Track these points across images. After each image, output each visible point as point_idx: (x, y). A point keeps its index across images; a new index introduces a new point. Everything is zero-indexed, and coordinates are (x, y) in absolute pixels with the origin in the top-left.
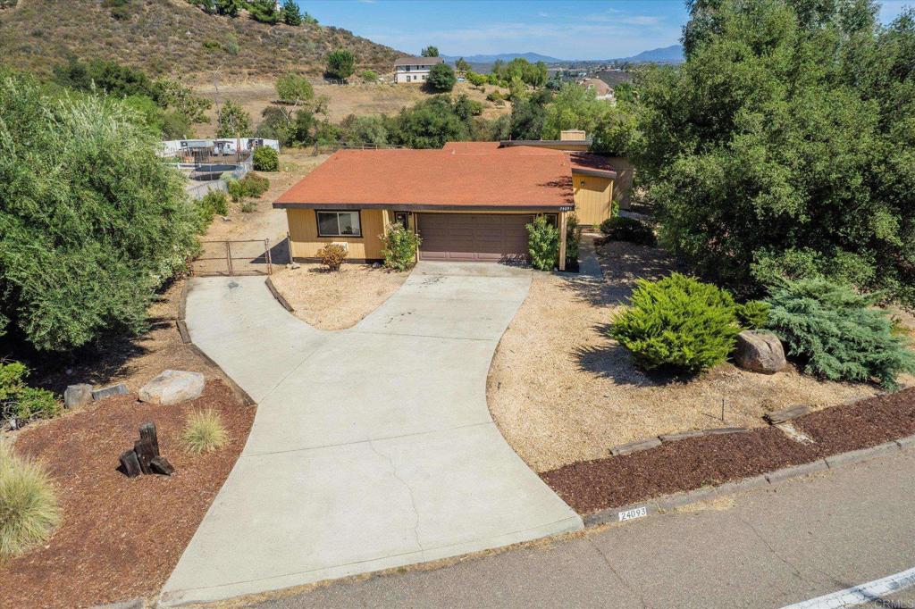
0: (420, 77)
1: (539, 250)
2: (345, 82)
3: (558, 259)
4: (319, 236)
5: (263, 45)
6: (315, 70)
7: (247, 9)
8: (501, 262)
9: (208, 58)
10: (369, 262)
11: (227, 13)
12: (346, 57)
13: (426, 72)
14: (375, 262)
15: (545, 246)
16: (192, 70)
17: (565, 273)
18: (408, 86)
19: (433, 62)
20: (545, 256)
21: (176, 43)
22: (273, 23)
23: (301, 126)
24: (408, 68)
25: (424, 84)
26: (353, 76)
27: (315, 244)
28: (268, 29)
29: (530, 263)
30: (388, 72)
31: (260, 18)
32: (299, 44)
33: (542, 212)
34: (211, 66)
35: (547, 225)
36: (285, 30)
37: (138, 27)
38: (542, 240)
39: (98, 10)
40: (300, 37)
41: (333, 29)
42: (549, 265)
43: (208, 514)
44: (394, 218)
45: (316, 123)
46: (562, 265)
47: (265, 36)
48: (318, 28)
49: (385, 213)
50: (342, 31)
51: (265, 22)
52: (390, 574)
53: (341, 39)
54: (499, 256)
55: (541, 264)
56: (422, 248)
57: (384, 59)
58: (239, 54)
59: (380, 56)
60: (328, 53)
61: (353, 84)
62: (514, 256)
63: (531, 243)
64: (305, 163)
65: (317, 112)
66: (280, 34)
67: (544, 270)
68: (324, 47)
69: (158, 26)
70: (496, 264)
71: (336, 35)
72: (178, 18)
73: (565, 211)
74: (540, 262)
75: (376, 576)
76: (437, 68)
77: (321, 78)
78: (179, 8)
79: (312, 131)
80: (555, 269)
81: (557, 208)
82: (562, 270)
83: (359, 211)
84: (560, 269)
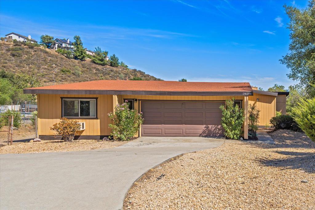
1: (229, 124)
5: (96, 73)
7: (90, 58)
9: (62, 77)
11: (79, 59)
14: (105, 137)
15: (234, 121)
16: (51, 81)
17: (248, 142)
21: (45, 69)
22: (103, 65)
28: (100, 67)
29: (223, 135)
31: (96, 62)
32: (115, 75)
34: (63, 80)
35: (234, 106)
36: (109, 68)
37: (25, 61)
38: (232, 116)
39: (4, 52)
40: (117, 72)
41: (135, 70)
42: (237, 135)
46: (246, 136)
47: (97, 70)
48: (127, 69)
49: (115, 98)
51: (100, 64)
53: (139, 75)
55: (231, 134)
58: (81, 76)
63: (223, 119)
66: (106, 70)
67: (233, 139)
68: (129, 77)
69: (37, 61)
70: (198, 137)
71: (136, 73)
72: (49, 58)
73: (246, 96)
74: (231, 133)
78: (52, 54)
80: (241, 137)
81: (242, 93)
82: (246, 140)
83: (97, 98)
84: (245, 138)
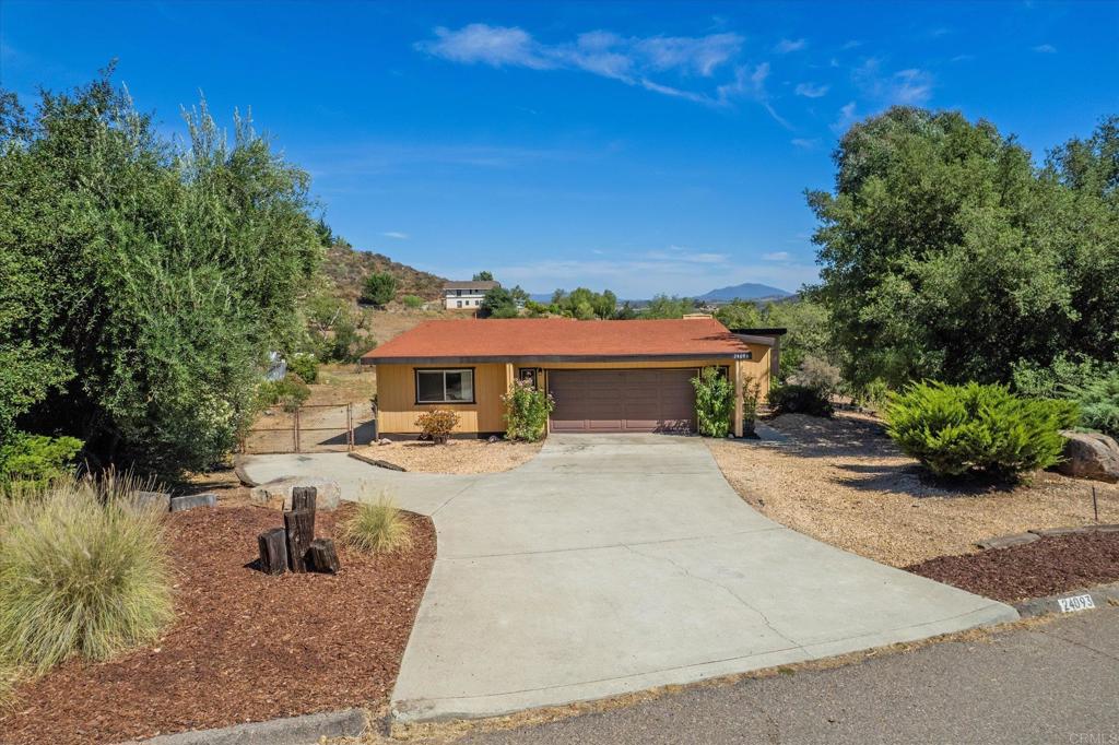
0: (473, 302)
1: (709, 410)
2: (383, 309)
3: (732, 423)
4: (417, 403)
6: (347, 295)
8: (657, 431)
10: (484, 436)
12: (387, 282)
13: (480, 298)
14: (490, 435)
15: (718, 405)
17: (743, 440)
18: (459, 311)
19: (488, 286)
20: (716, 418)
23: (341, 342)
24: (459, 293)
25: (478, 310)
26: (392, 303)
27: (411, 413)
29: (695, 430)
30: (433, 299)
33: (711, 362)
35: (719, 376)
38: (713, 397)
41: (369, 254)
42: (723, 429)
43: (420, 614)
44: (522, 373)
45: (358, 340)
46: (739, 430)
48: (352, 252)
49: (510, 368)
50: (379, 256)
52: (768, 675)
53: (378, 266)
54: (654, 423)
55: (713, 429)
56: (553, 416)
57: (431, 287)
59: (424, 282)
60: (364, 278)
61: (393, 311)
62: (674, 423)
63: (699, 401)
64: (347, 379)
65: (359, 327)
67: (717, 436)
68: (358, 272)
70: (651, 434)
71: (373, 260)
73: (739, 360)
74: (711, 427)
75: (748, 678)
76: (493, 291)
77: (355, 303)
79: (353, 348)
80: (729, 434)
81: (730, 355)
82: (739, 437)
83: (473, 369)
84: (737, 435)
